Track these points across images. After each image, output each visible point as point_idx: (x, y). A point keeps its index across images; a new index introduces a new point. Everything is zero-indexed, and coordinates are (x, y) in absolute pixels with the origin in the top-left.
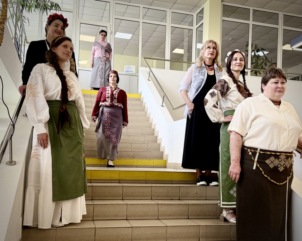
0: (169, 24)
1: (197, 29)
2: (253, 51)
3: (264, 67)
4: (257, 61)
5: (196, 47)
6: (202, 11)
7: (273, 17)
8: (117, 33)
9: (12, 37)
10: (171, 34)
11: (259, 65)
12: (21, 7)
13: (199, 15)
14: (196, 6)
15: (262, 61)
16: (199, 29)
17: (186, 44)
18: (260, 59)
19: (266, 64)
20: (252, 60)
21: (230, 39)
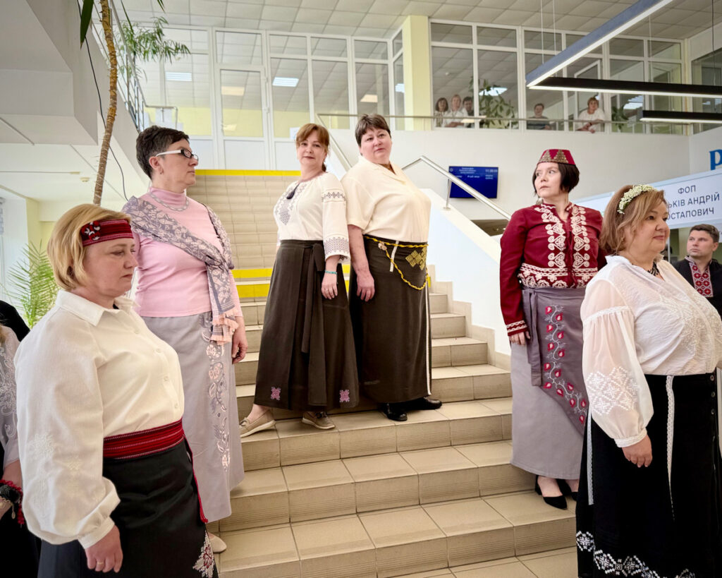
0: (351, 59)
1: (394, 63)
2: (481, 90)
3: (499, 113)
4: (489, 105)
5: (395, 89)
6: (400, 36)
7: (507, 36)
8: (276, 78)
9: (124, 101)
10: (357, 73)
11: (491, 110)
12: (132, 55)
13: (397, 41)
14: (390, 29)
15: (495, 104)
16: (397, 63)
17: (379, 87)
18: (492, 102)
19: (501, 109)
20: (480, 104)
21: (447, 74)
